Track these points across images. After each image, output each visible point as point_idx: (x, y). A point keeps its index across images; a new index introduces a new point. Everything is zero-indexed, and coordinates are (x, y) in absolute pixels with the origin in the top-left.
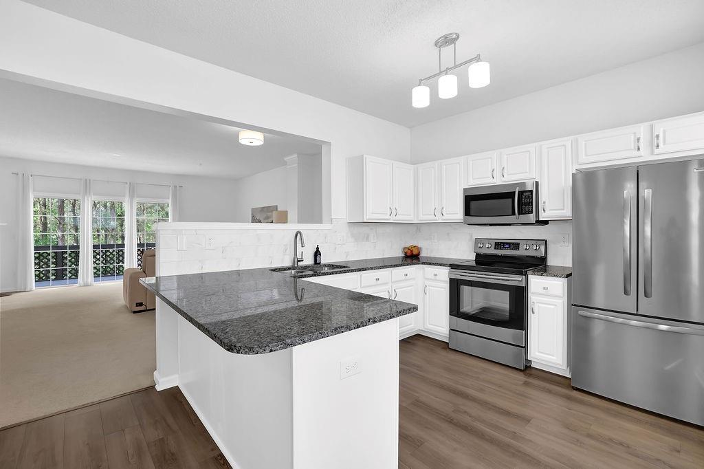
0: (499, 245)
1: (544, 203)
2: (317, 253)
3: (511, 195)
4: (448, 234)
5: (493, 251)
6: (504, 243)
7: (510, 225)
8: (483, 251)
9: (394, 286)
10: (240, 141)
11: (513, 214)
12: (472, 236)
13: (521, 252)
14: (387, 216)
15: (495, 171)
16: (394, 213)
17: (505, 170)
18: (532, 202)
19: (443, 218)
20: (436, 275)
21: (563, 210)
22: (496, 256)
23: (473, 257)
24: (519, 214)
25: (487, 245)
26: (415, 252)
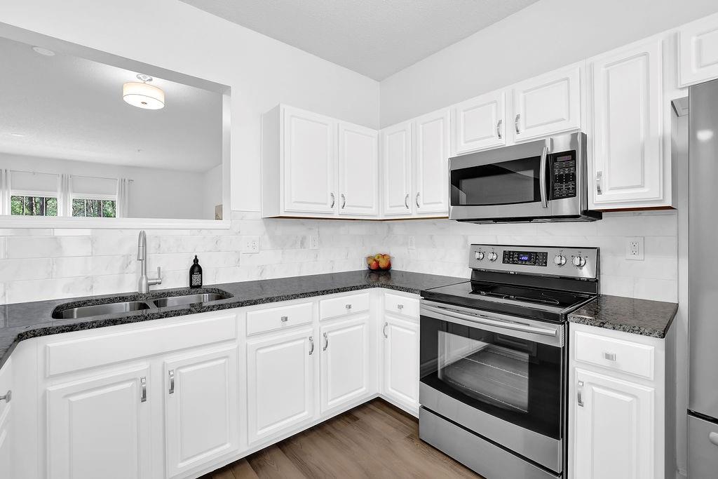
0: (511, 256)
1: (599, 175)
2: (196, 269)
3: (533, 162)
4: (431, 237)
5: (500, 266)
6: (519, 253)
7: (529, 219)
8: (485, 266)
9: (325, 327)
10: (124, 98)
11: (537, 198)
12: (466, 241)
13: (551, 269)
14: (327, 208)
15: (503, 125)
16: (339, 202)
17: (521, 121)
18: (574, 176)
19: (419, 210)
20: (400, 307)
21: (642, 186)
22: (507, 274)
23: (467, 275)
24: (548, 199)
25: (491, 256)
26: (383, 264)
